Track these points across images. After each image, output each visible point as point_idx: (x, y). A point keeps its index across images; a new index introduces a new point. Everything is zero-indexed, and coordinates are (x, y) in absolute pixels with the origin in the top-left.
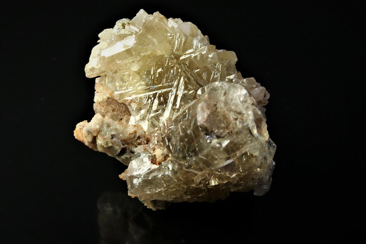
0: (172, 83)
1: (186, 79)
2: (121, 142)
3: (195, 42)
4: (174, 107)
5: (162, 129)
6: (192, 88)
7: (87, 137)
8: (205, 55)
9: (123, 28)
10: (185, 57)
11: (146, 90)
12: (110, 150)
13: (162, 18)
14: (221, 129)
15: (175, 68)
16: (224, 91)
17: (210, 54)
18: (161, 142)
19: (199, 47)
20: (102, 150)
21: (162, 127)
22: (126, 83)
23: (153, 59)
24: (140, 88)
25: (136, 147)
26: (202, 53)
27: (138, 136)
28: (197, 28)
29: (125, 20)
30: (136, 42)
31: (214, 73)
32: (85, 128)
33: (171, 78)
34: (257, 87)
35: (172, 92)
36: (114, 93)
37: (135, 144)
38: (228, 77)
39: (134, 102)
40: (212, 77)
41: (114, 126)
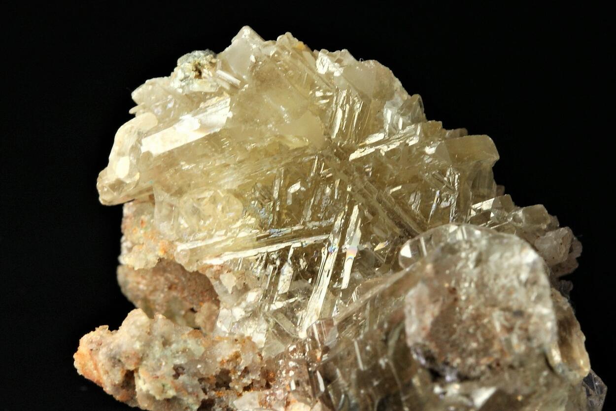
0: (328, 221)
1: (366, 213)
2: (201, 383)
3: (389, 114)
4: (335, 286)
5: (308, 350)
6: (383, 235)
7: (110, 374)
8: (415, 149)
9: (196, 77)
10: (363, 154)
11: (258, 239)
12: (170, 406)
13: (301, 51)
14: (470, 355)
15: (337, 182)
16: (473, 256)
17: (428, 145)
18: (305, 384)
19: (400, 127)
20: (148, 406)
21: (308, 342)
22: (208, 222)
23: (279, 159)
24: (243, 234)
25: (240, 395)
26: (407, 142)
27: (243, 368)
28: (393, 75)
29: (200, 56)
30: (234, 116)
31: (440, 197)
32: (103, 350)
33: (326, 208)
34: (551, 228)
35: (329, 244)
36: (176, 246)
37: (237, 387)
38: (477, 206)
39: (229, 271)
40: (434, 206)
41: (182, 342)
